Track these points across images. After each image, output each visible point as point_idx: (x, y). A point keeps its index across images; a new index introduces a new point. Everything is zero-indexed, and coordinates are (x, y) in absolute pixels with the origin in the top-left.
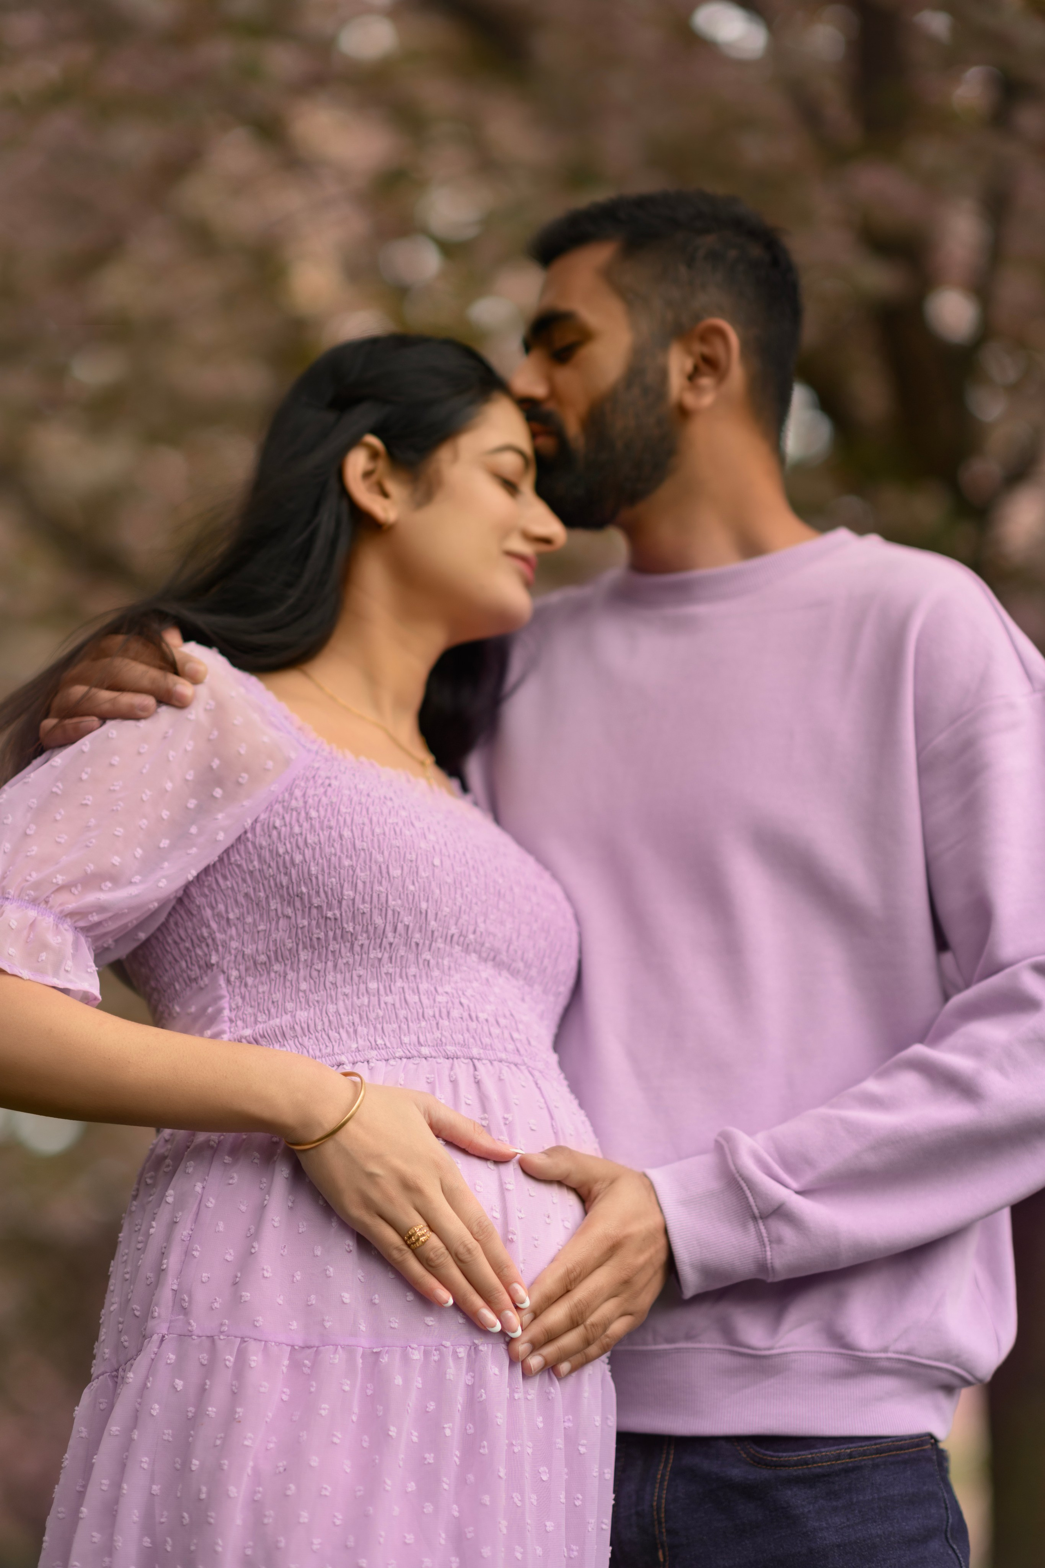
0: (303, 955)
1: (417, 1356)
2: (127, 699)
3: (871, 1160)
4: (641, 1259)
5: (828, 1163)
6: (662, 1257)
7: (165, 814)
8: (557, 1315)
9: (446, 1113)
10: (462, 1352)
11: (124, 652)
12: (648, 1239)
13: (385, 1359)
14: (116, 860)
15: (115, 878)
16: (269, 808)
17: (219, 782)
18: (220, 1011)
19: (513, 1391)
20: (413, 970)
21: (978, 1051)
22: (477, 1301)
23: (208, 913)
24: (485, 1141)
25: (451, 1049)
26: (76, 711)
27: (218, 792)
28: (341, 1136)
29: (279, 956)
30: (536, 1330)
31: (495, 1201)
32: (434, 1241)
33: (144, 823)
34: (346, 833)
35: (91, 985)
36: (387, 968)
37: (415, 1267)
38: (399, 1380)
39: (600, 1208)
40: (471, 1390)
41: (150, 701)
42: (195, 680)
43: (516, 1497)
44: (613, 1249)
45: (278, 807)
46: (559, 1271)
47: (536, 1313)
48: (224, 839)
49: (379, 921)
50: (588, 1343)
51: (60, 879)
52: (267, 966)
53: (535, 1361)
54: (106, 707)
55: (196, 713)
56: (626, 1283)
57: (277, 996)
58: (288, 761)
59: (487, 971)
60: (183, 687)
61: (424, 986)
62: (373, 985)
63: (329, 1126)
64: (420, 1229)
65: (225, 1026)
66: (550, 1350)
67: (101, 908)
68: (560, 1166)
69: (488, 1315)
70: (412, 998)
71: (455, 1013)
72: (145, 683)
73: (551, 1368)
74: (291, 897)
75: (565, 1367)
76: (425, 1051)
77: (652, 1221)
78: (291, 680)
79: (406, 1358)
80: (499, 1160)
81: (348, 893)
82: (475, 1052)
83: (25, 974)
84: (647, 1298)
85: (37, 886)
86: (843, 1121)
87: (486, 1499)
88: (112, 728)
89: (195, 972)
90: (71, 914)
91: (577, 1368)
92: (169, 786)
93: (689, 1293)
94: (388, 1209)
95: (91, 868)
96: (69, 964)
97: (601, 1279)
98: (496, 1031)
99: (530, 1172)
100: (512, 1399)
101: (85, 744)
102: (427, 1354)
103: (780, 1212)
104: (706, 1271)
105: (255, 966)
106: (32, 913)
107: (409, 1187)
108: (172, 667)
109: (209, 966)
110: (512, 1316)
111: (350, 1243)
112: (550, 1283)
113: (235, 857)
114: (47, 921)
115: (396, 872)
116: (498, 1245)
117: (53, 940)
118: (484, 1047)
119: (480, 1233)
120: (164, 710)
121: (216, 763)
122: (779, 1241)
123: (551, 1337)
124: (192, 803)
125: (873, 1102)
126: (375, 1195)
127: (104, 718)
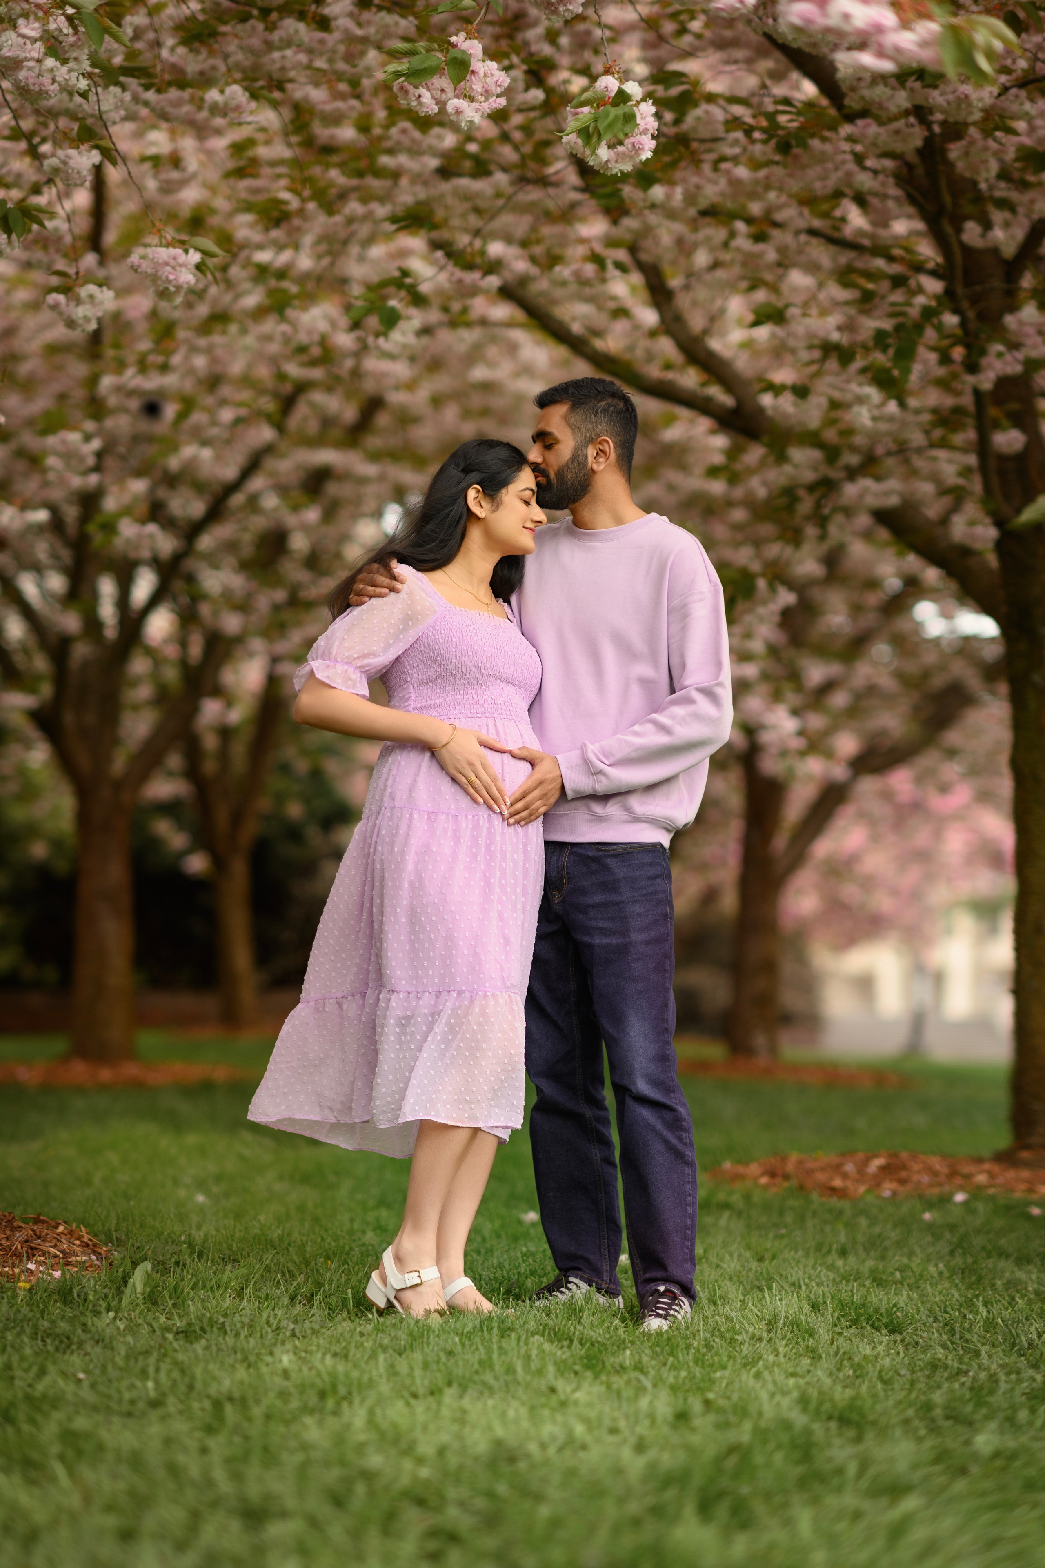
0: (439, 681)
1: (470, 817)
2: (378, 590)
3: (634, 755)
4: (551, 787)
5: (619, 756)
6: (559, 785)
7: (392, 631)
8: (519, 805)
9: (485, 737)
10: (485, 816)
11: (378, 572)
12: (554, 780)
13: (459, 818)
14: (375, 648)
15: (374, 655)
16: (428, 628)
17: (411, 620)
18: (410, 697)
19: (503, 829)
20: (476, 687)
21: (673, 718)
22: (492, 802)
23: (406, 663)
24: (498, 746)
25: (487, 715)
26: (360, 594)
27: (410, 623)
28: (448, 747)
29: (430, 680)
30: (512, 810)
31: (500, 767)
32: (478, 782)
33: (384, 635)
34: (454, 639)
35: (366, 692)
36: (466, 686)
37: (471, 790)
38: (464, 825)
39: (537, 769)
40: (488, 829)
41: (387, 590)
42: (402, 582)
43: (503, 864)
44: (540, 783)
45: (431, 629)
46: (521, 791)
47: (512, 805)
48: (411, 640)
49: (464, 670)
50: (531, 815)
51: (355, 656)
52: (427, 683)
53: (512, 820)
54: (372, 593)
55: (402, 595)
56: (544, 796)
57: (430, 694)
58: (435, 611)
59: (503, 685)
60: (398, 585)
61: (479, 692)
62: (462, 692)
63: (444, 743)
64: (473, 778)
65: (412, 703)
66: (517, 817)
67: (369, 665)
68: (524, 753)
69: (495, 807)
70: (475, 696)
71: (489, 702)
72: (385, 584)
73: (518, 822)
74: (435, 661)
75: (523, 823)
76: (478, 715)
77: (558, 773)
78: (438, 575)
79: (466, 818)
80: (502, 752)
81: (454, 660)
82: (495, 715)
83: (343, 689)
84: (553, 800)
85: (347, 657)
86: (625, 741)
87: (493, 864)
88: (374, 601)
89: (402, 683)
90: (359, 667)
91: (526, 824)
92: (393, 621)
93: (569, 798)
94: (463, 771)
95: (366, 652)
96: (358, 685)
97: (536, 793)
98: (504, 708)
99: (513, 756)
100: (502, 832)
101: (364, 607)
102: (473, 817)
103: (600, 772)
104: (575, 791)
105: (423, 683)
106: (346, 667)
107: (471, 764)
108: (394, 578)
109: (407, 681)
110: (504, 807)
111: (449, 779)
112: (518, 795)
113: (416, 645)
114: (351, 670)
115: (470, 653)
116: (500, 784)
117: (353, 677)
118: (499, 714)
119: (494, 780)
120: (392, 593)
121: (409, 613)
122: (601, 782)
123: (517, 813)
124: (401, 627)
125: (637, 734)
126: (459, 766)
127: (371, 597)
